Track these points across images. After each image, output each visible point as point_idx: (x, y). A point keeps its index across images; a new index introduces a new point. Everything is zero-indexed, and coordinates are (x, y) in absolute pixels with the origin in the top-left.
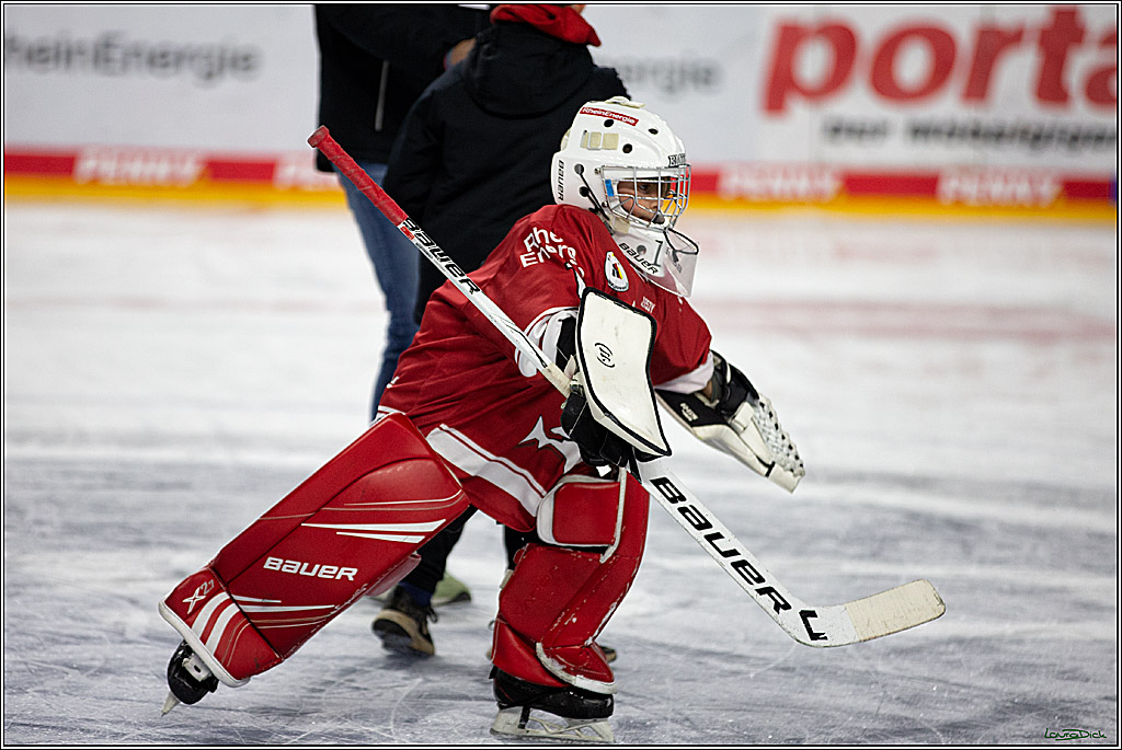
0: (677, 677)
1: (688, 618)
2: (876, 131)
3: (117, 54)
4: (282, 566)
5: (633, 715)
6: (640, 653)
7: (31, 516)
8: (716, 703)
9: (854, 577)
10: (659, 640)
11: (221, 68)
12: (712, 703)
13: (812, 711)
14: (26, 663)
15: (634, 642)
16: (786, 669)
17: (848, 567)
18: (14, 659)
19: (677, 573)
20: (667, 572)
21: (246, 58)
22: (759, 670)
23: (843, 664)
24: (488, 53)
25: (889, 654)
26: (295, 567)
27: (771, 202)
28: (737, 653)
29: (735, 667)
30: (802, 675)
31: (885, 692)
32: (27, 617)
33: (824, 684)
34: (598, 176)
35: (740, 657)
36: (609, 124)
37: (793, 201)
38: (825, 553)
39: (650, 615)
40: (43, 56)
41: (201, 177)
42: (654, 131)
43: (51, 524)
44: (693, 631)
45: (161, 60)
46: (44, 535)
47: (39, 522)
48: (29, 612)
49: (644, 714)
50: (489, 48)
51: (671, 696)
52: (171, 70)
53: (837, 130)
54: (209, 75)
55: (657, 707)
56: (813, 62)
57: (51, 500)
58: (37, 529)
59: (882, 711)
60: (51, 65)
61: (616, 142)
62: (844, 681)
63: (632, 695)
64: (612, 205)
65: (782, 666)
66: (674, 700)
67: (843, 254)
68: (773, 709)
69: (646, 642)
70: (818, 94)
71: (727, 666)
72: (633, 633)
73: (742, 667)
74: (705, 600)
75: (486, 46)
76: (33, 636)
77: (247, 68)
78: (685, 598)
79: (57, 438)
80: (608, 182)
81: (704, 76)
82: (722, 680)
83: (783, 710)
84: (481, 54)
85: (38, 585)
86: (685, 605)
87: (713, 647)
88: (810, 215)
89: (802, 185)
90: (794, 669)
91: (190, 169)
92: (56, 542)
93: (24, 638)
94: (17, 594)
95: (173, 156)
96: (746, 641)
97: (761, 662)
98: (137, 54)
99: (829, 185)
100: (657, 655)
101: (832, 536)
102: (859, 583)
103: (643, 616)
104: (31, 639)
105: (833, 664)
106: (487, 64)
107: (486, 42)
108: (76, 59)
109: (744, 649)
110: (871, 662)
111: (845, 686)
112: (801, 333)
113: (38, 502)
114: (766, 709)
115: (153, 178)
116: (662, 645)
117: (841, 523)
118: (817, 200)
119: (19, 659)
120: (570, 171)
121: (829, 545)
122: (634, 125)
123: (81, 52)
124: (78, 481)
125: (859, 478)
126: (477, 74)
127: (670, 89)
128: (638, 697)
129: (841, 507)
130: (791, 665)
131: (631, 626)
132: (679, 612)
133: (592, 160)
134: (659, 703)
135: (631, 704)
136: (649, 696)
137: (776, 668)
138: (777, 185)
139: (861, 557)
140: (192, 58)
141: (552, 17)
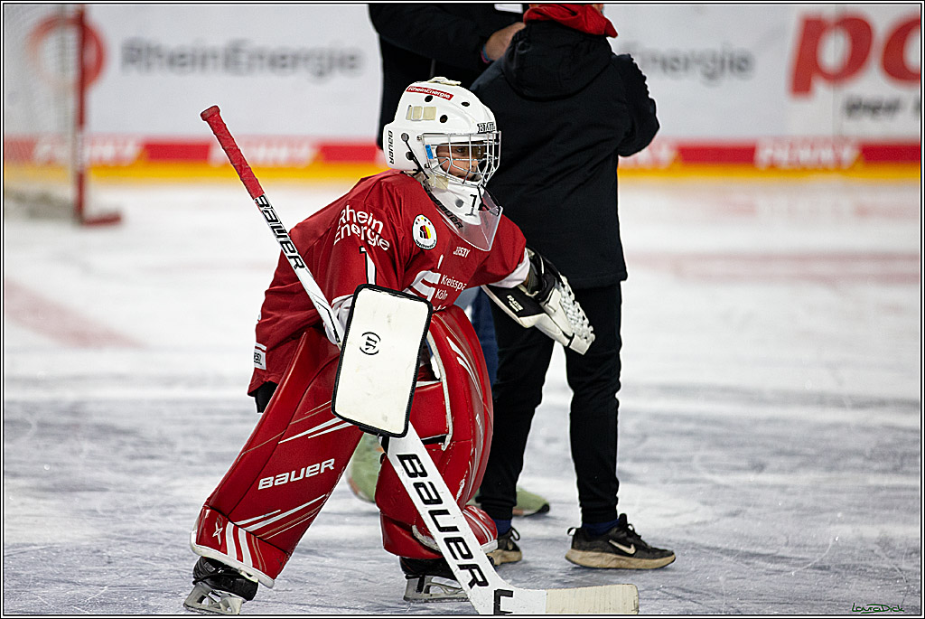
0: (728, 575)
1: (736, 525)
2: (892, 108)
3: (244, 58)
4: (274, 482)
5: (691, 608)
6: (695, 555)
7: (180, 447)
8: (763, 597)
9: (879, 488)
10: (713, 545)
11: (331, 67)
12: (760, 597)
13: (846, 603)
14: (179, 572)
15: (691, 546)
16: (820, 568)
17: (873, 480)
18: (168, 568)
19: (726, 487)
20: (718, 486)
21: (352, 58)
22: (799, 569)
23: (872, 564)
24: (522, 48)
25: (911, 554)
26: (285, 478)
27: (800, 169)
28: (780, 554)
29: (778, 567)
30: (836, 572)
31: (908, 586)
32: (178, 533)
33: (856, 580)
34: (420, 142)
35: (783, 557)
36: (428, 99)
37: (820, 168)
38: (854, 468)
39: (705, 523)
40: (183, 60)
41: (316, 160)
42: (466, 104)
43: (196, 453)
44: (741, 537)
45: (280, 61)
46: (191, 463)
47: (187, 453)
48: (180, 528)
49: (701, 607)
50: (523, 44)
51: (725, 592)
52: (288, 70)
53: (854, 108)
54: (321, 74)
55: (713, 602)
56: (834, 50)
57: (196, 434)
58: (185, 458)
59: (907, 603)
60: (188, 69)
61: (434, 114)
62: (873, 578)
63: (691, 592)
64: (433, 166)
65: (819, 565)
66: (727, 595)
67: (862, 212)
68: (813, 602)
69: (701, 546)
70: (838, 77)
71: (771, 566)
72: (689, 539)
73: (785, 567)
74: (750, 510)
75: (520, 43)
76: (184, 548)
77: (352, 67)
78: (734, 508)
79: (199, 381)
80: (427, 147)
81: (741, 64)
82: (767, 577)
83: (822, 602)
84: (517, 50)
85: (187, 505)
86: (734, 515)
87: (759, 550)
88: (835, 180)
89: (827, 155)
90: (829, 567)
91: (306, 153)
92: (201, 468)
93: (177, 550)
94: (170, 513)
95: (291, 142)
96: (787, 544)
97: (801, 562)
98: (261, 57)
99: (848, 154)
100: (711, 557)
101: (859, 453)
102: (884, 493)
103: (698, 524)
104: (182, 550)
105: (863, 562)
106: (522, 57)
107: (520, 40)
108: (210, 62)
109: (786, 552)
110: (896, 561)
111: (874, 581)
112: (828, 281)
113: (185, 435)
114: (806, 602)
115: (275, 161)
116: (716, 549)
117: (867, 442)
118: (838, 166)
119: (172, 567)
120: (397, 139)
121: (858, 461)
122: (449, 99)
123: (215, 57)
124: (218, 417)
125: (881, 403)
126: (514, 67)
127: (711, 76)
128: (696, 593)
129: (866, 429)
130: (827, 564)
131: (688, 533)
132: (730, 520)
133: (415, 129)
134: (713, 598)
135: (690, 600)
136: (706, 592)
137: (814, 567)
138: (805, 155)
139: (884, 471)
140: (306, 59)
141: (574, 13)
